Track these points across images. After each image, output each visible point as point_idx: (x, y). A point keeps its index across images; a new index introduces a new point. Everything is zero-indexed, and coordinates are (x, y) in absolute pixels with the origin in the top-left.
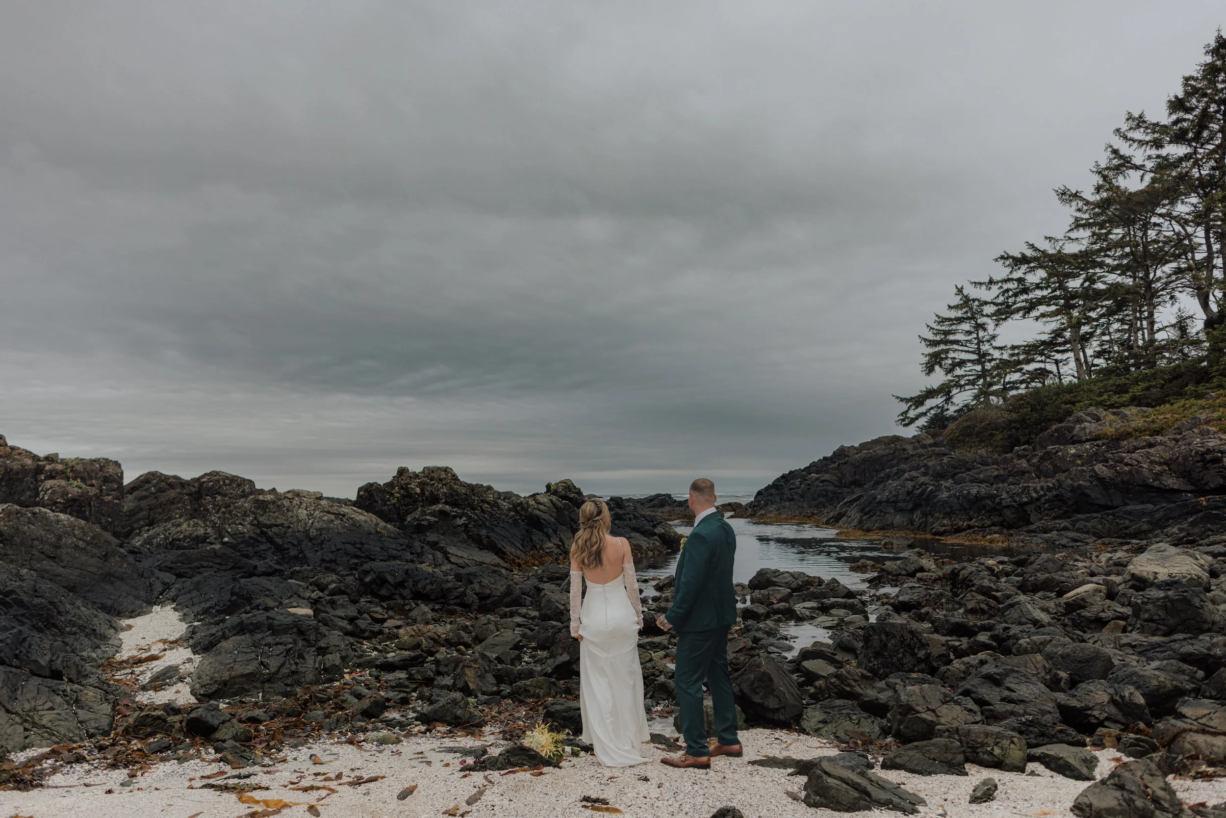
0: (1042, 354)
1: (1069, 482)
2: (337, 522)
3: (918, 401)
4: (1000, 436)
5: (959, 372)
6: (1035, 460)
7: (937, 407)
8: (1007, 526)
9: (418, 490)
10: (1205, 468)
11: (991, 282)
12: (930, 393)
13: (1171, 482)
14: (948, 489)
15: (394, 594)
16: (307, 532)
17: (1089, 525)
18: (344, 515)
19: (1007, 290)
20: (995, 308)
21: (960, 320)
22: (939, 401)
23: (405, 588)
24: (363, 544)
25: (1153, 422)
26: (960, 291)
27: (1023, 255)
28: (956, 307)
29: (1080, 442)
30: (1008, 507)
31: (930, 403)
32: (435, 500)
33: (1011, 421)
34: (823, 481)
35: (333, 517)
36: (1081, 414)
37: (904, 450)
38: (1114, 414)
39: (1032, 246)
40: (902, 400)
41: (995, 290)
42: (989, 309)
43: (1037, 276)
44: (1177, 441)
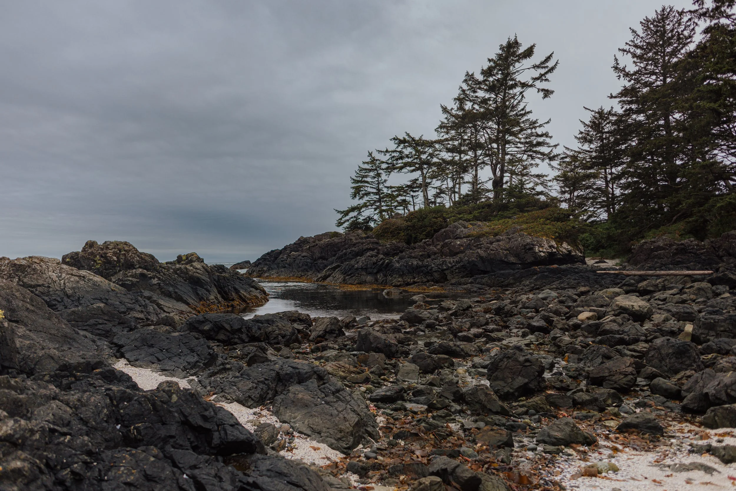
0: (405, 192)
1: (466, 258)
2: (82, 282)
3: (346, 213)
4: (403, 234)
5: (366, 198)
6: (439, 247)
7: (355, 217)
8: (436, 282)
9: (115, 258)
10: (526, 252)
11: (387, 151)
12: (353, 209)
13: (512, 259)
14: (398, 262)
15: (232, 338)
16: (63, 290)
17: (484, 281)
18: (84, 277)
19: (393, 157)
20: (387, 166)
21: (370, 170)
22: (355, 214)
23: (242, 333)
24: (107, 300)
25: (493, 229)
26: (370, 154)
27: (404, 139)
28: (367, 163)
29: (461, 238)
30: (436, 271)
31: (352, 214)
32: (131, 266)
33: (408, 226)
34: (303, 257)
35: (77, 278)
36: (456, 223)
37: (351, 240)
38: (471, 224)
39: (408, 135)
40: (339, 212)
41: (388, 156)
42: (384, 166)
43: (408, 151)
44: (509, 239)
